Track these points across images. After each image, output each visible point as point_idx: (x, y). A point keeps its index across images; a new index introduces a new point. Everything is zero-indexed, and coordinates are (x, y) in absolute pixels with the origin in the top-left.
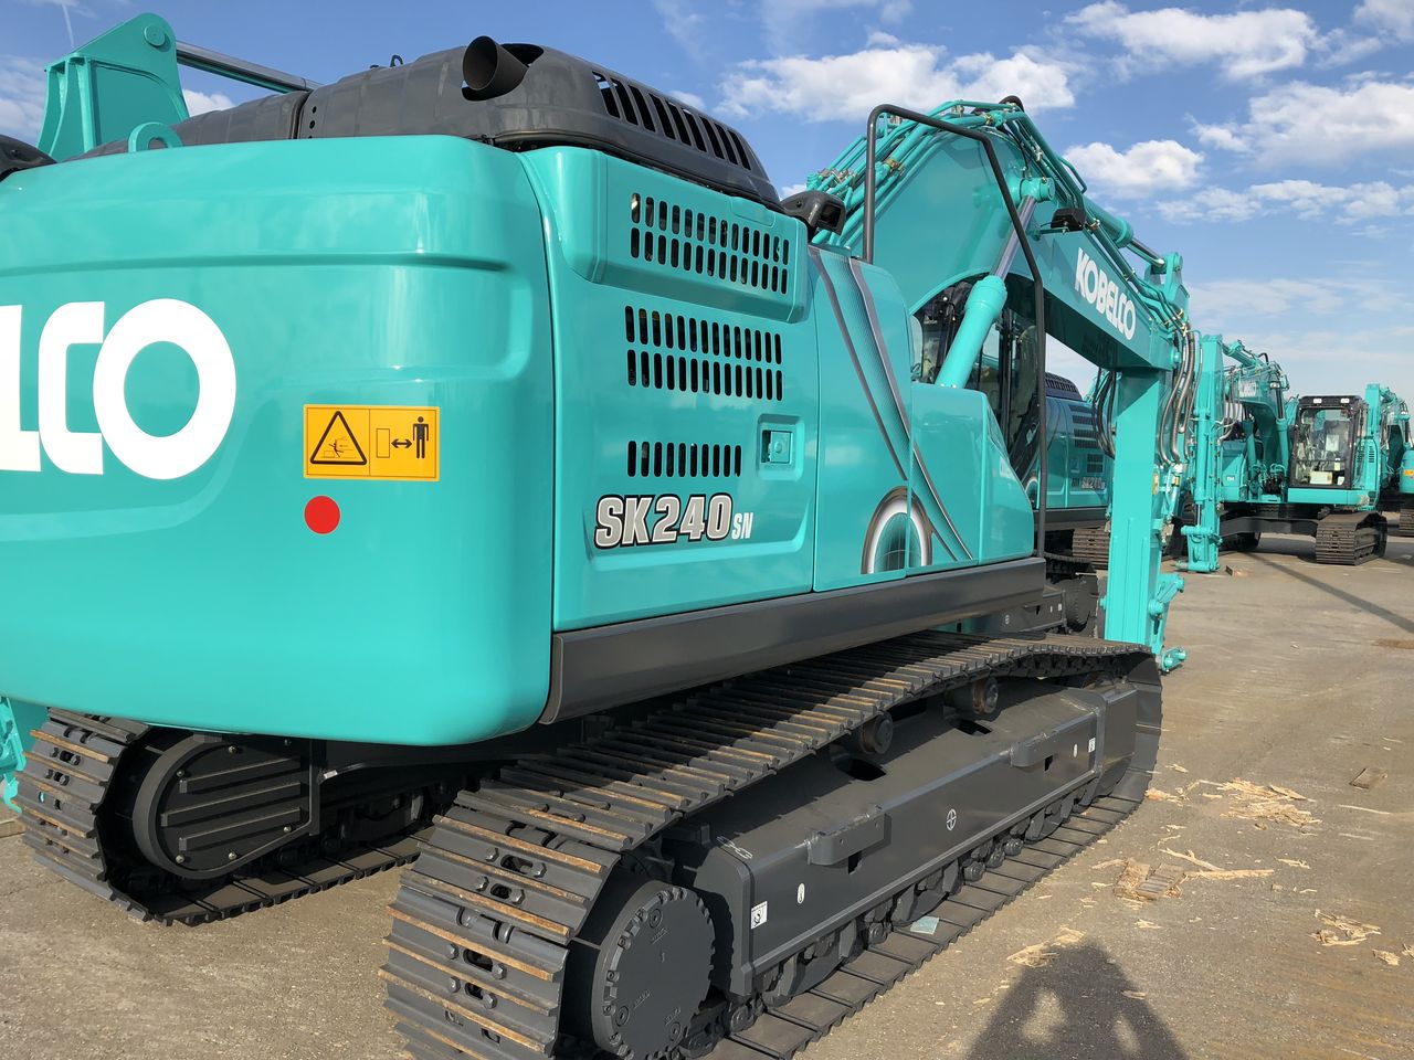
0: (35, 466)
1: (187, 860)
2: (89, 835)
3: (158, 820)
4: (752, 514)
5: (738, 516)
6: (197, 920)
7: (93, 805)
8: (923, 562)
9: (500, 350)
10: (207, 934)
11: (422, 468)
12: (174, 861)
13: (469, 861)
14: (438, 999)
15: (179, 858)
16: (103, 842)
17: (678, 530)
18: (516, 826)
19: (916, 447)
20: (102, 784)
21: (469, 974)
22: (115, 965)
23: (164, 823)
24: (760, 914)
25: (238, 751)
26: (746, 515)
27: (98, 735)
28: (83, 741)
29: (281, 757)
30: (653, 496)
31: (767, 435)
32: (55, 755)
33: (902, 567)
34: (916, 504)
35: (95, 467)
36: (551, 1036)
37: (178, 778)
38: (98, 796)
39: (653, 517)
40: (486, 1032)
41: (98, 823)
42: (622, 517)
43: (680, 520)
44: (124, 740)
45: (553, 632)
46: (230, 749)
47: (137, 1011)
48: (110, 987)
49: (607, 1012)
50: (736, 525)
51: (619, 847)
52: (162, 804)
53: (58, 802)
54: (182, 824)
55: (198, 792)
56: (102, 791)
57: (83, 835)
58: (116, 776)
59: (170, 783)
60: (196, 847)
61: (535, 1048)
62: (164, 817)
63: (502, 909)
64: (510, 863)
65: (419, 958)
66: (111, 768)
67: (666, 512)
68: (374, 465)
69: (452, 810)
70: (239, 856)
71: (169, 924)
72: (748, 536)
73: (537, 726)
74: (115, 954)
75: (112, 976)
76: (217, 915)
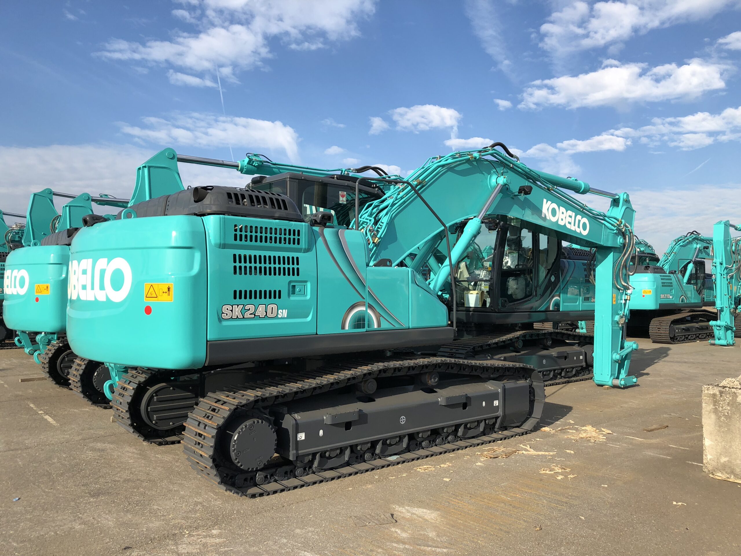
0: (93, 299)
1: (156, 423)
2: (126, 411)
3: (147, 409)
4: (286, 310)
5: (280, 311)
6: (160, 444)
7: (128, 403)
8: (376, 326)
9: (191, 268)
10: (163, 448)
11: (169, 298)
12: (152, 423)
13: (203, 409)
14: (191, 447)
15: (154, 422)
16: (131, 414)
17: (255, 315)
18: (218, 401)
19: (369, 288)
20: (130, 396)
21: (198, 439)
22: (133, 453)
23: (149, 410)
24: (302, 436)
25: (174, 389)
26: (284, 310)
27: (133, 382)
28: (129, 384)
29: (189, 392)
30: (244, 305)
31: (294, 287)
32: (121, 388)
33: (364, 328)
34: (370, 307)
35: (104, 299)
36: (211, 453)
37: (154, 396)
38: (129, 399)
39: (243, 311)
40: (201, 455)
41: (129, 408)
42: (232, 311)
43: (255, 311)
44: (137, 383)
45: (207, 341)
46: (171, 388)
47: (134, 462)
48: (129, 457)
49: (233, 452)
50: (279, 313)
51: (236, 404)
52: (148, 404)
53: (121, 402)
54: (155, 411)
55: (160, 401)
56: (131, 398)
57: (125, 411)
58: (135, 394)
59: (151, 398)
60: (159, 419)
61: (207, 456)
62: (149, 408)
63: (206, 421)
64: (214, 410)
65: (188, 436)
66: (133, 391)
67: (249, 309)
68: (159, 297)
69: (206, 397)
70: (173, 424)
71: (151, 443)
72: (285, 316)
73: (204, 366)
74: (134, 450)
75: (130, 454)
76: (167, 443)
